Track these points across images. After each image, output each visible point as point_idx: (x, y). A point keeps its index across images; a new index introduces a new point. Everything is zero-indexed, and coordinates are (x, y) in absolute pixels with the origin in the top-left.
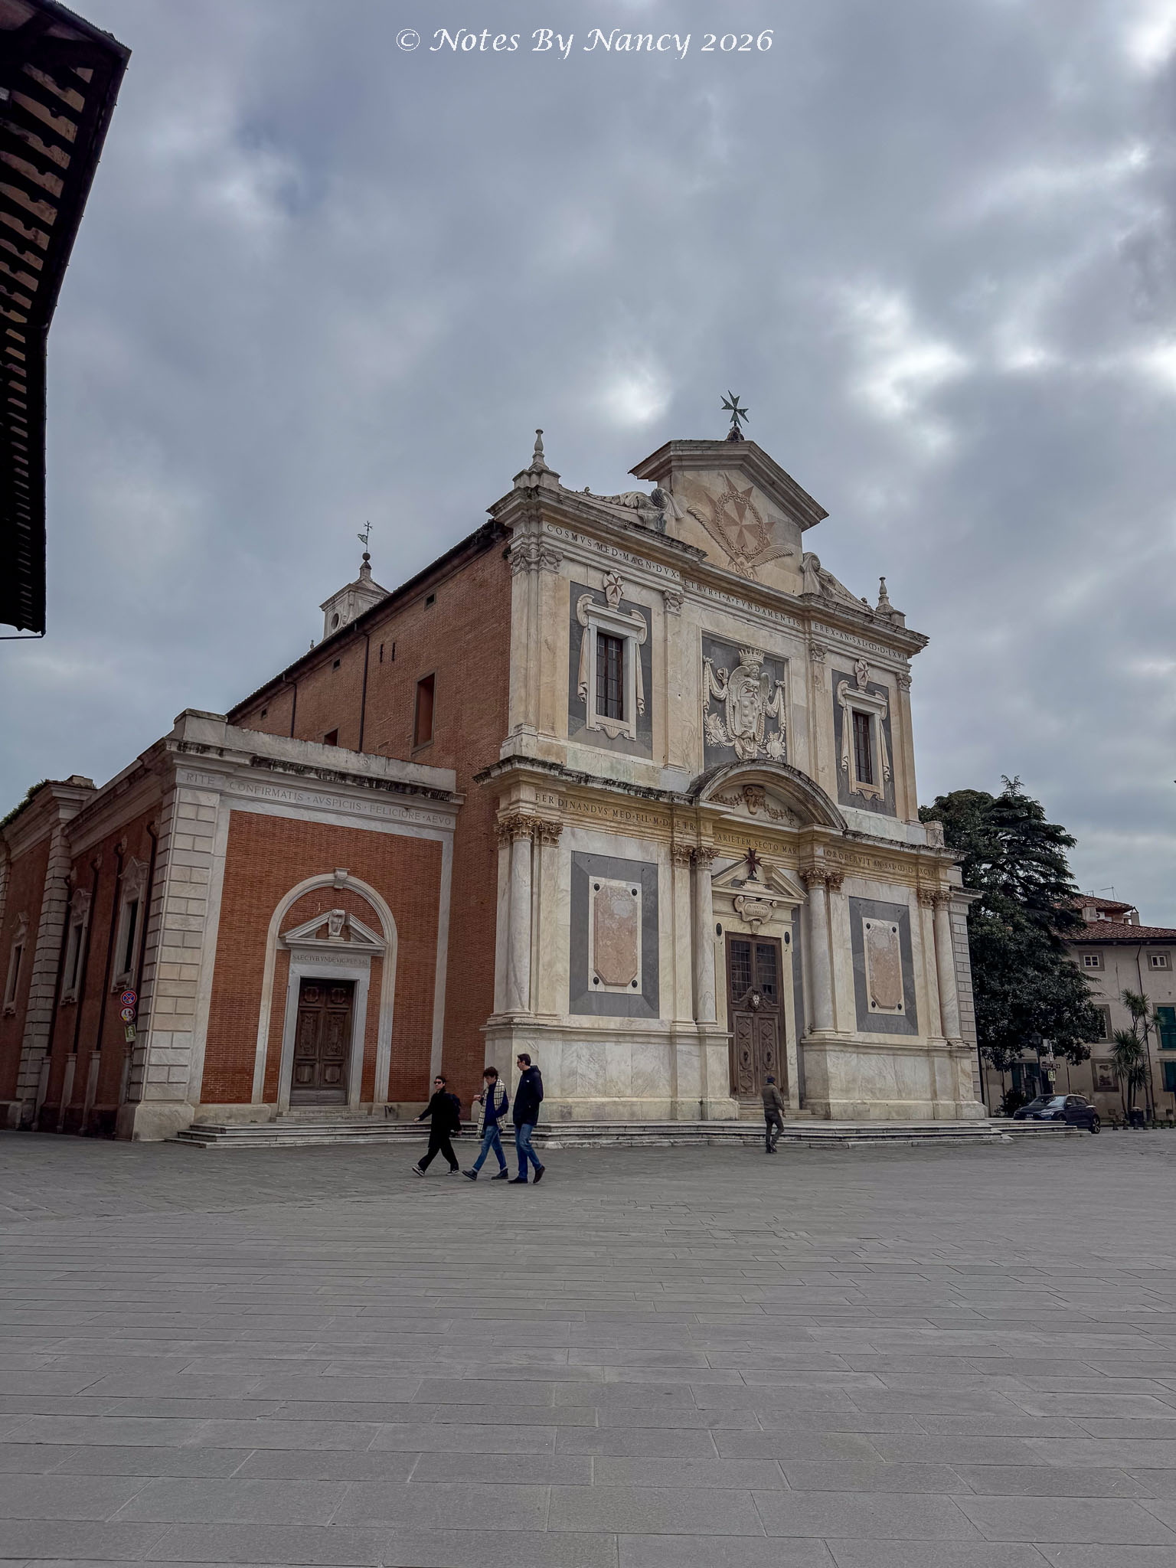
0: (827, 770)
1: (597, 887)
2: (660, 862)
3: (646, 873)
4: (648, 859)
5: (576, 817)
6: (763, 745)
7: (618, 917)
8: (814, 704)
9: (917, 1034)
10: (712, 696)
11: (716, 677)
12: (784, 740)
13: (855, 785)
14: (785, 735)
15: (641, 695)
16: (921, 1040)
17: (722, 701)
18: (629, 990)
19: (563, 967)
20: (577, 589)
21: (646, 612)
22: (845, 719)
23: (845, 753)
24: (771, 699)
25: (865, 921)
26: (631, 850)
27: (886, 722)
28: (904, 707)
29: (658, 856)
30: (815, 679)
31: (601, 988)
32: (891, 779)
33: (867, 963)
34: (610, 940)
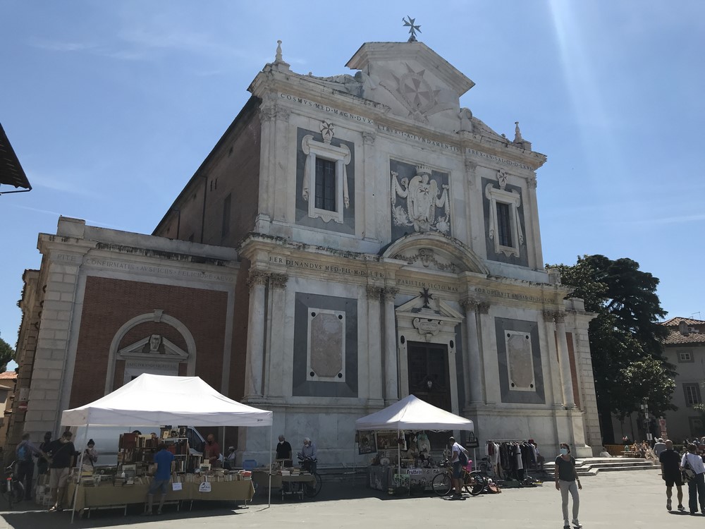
0: (478, 239)
1: (313, 314)
2: (359, 298)
3: (349, 306)
4: (350, 296)
5: (299, 271)
6: (434, 224)
7: (328, 333)
8: (469, 198)
9: (544, 402)
10: (398, 195)
11: (400, 184)
12: (449, 221)
13: (499, 248)
14: (449, 218)
15: (347, 195)
17: (405, 199)
18: (337, 379)
19: (289, 365)
20: (302, 133)
21: (351, 146)
22: (491, 207)
23: (491, 227)
24: (439, 197)
25: (506, 332)
26: (338, 291)
27: (520, 209)
28: (532, 200)
29: (358, 294)
30: (469, 182)
31: (315, 378)
32: (525, 243)
33: (508, 359)
34: (322, 348)
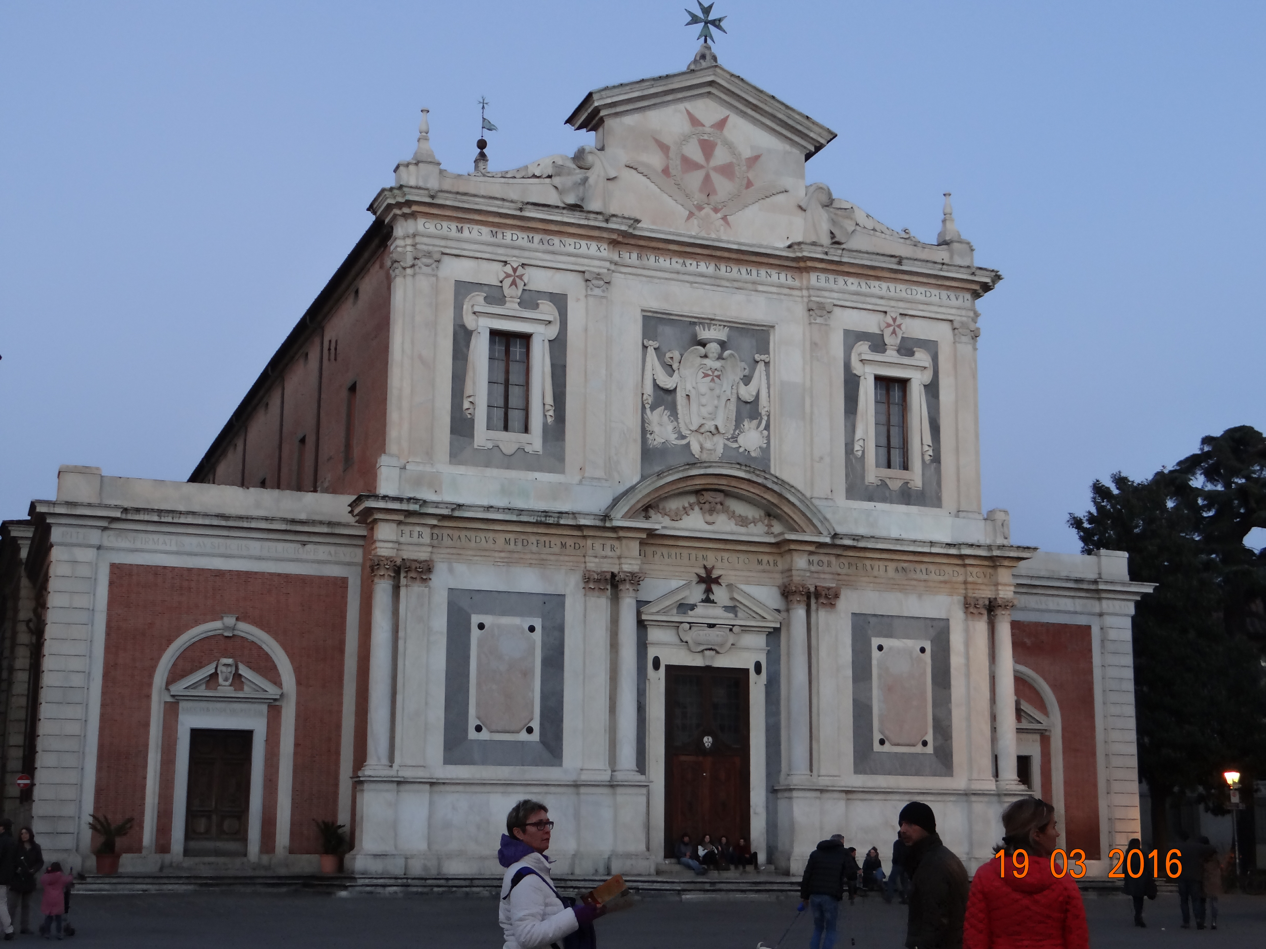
0: (828, 459)
1: (481, 626)
2: (568, 592)
3: (549, 606)
4: (550, 590)
5: (454, 551)
6: (732, 438)
7: (507, 658)
8: (812, 379)
9: (951, 775)
10: (656, 386)
11: (663, 363)
12: (767, 427)
13: (874, 475)
14: (768, 421)
15: (549, 400)
16: (958, 782)
17: (671, 392)
18: (523, 736)
20: (463, 290)
21: (560, 301)
22: (862, 391)
23: (860, 432)
24: (747, 380)
26: (527, 581)
27: (932, 388)
29: (567, 585)
30: (816, 346)
31: (484, 735)
32: (936, 459)
33: (876, 692)
34: (496, 684)
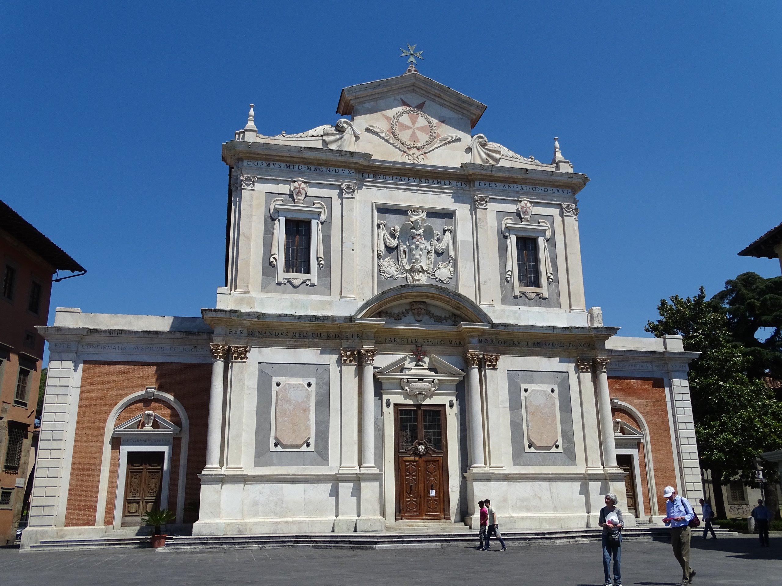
0: (489, 283)
1: (278, 384)
3: (320, 371)
4: (321, 362)
5: (262, 341)
6: (431, 273)
7: (294, 402)
9: (575, 464)
10: (385, 246)
11: (389, 233)
12: (453, 266)
13: (518, 289)
15: (321, 255)
16: (580, 469)
17: (395, 249)
18: (304, 448)
20: (271, 196)
21: (327, 200)
22: (509, 245)
23: (509, 267)
26: (307, 357)
27: (551, 241)
29: (330, 359)
32: (556, 280)
33: (524, 417)
34: (287, 417)
